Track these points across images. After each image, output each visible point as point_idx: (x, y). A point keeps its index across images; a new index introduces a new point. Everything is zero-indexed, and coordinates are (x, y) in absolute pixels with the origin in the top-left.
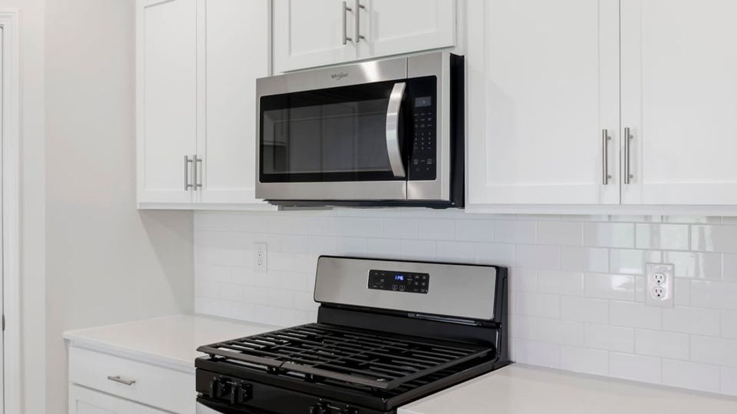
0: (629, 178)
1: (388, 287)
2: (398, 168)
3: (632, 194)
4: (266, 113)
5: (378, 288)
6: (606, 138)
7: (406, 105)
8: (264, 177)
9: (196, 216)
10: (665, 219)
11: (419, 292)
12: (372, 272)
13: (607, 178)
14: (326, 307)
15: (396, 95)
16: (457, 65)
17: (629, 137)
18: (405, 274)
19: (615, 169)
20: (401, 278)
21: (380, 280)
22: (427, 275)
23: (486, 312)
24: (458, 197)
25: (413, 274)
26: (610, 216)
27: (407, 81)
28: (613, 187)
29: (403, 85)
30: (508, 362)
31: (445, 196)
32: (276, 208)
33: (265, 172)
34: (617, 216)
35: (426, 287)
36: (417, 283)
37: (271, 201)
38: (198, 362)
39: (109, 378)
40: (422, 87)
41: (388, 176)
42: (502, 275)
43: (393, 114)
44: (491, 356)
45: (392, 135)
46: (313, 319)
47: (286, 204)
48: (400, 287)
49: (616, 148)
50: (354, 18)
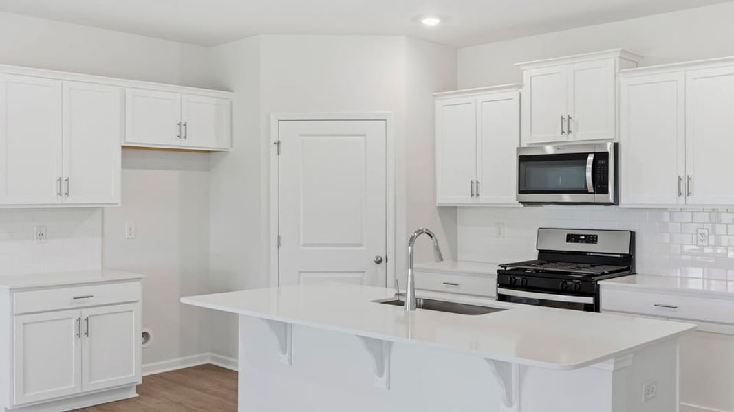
0: (689, 194)
1: (575, 241)
2: (590, 188)
3: (690, 200)
4: (521, 163)
5: (572, 242)
6: (680, 179)
7: (594, 163)
8: (521, 192)
9: (459, 210)
11: (593, 243)
12: (568, 235)
13: (680, 194)
14: (541, 252)
15: (591, 158)
17: (688, 178)
18: (586, 236)
19: (683, 190)
20: (583, 237)
21: (572, 238)
22: (597, 236)
23: (627, 252)
24: (616, 202)
25: (590, 236)
26: (681, 209)
27: (595, 153)
28: (683, 197)
29: (593, 155)
30: (634, 273)
31: (611, 200)
32: (522, 205)
33: (521, 189)
34: (686, 209)
35: (596, 241)
36: (592, 239)
37: (522, 203)
39: (444, 283)
40: (601, 157)
41: (586, 192)
42: (633, 234)
43: (589, 166)
44: (628, 269)
45: (589, 175)
46: (535, 258)
47: (527, 204)
48: (582, 241)
49: (684, 183)
50: (567, 123)
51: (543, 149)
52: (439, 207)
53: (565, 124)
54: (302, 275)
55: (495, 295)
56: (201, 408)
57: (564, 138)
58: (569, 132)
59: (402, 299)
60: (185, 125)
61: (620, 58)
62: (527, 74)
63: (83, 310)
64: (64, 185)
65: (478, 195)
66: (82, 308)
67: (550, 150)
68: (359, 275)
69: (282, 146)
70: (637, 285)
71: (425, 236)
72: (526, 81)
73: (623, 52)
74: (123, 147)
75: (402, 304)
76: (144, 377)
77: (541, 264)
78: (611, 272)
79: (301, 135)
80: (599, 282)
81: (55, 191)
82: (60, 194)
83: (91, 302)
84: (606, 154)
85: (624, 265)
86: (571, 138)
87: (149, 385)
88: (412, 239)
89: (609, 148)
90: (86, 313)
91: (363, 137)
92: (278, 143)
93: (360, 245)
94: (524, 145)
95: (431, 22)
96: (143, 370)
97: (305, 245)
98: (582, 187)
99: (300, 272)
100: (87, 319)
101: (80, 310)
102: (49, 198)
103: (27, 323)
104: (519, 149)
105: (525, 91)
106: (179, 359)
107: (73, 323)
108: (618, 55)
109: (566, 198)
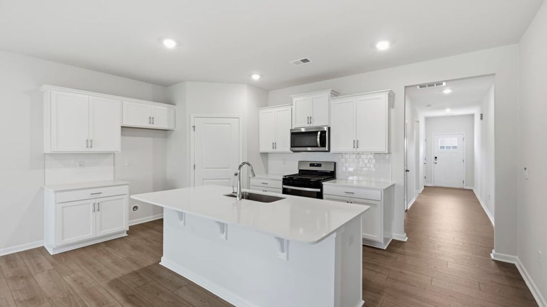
0: (357, 147)
1: (313, 166)
2: (319, 145)
3: (358, 150)
4: (292, 135)
6: (354, 141)
7: (321, 135)
8: (292, 147)
9: (269, 155)
10: (363, 154)
12: (310, 164)
13: (354, 147)
14: (300, 170)
15: (319, 133)
16: (329, 129)
17: (358, 141)
18: (317, 164)
21: (312, 165)
22: (321, 164)
23: (333, 170)
24: (329, 151)
26: (354, 153)
27: (321, 131)
30: (336, 179)
31: (327, 149)
34: (356, 153)
35: (321, 166)
36: (319, 165)
37: (292, 151)
38: (283, 178)
39: (262, 183)
40: (323, 133)
41: (317, 146)
42: (335, 163)
43: (318, 136)
44: (333, 177)
45: (318, 140)
46: (298, 173)
47: (294, 151)
48: (316, 166)
49: (356, 142)
50: (310, 119)
51: (300, 130)
52: (261, 153)
53: (309, 119)
54: (204, 181)
55: (281, 188)
56: (154, 240)
57: (308, 125)
58: (311, 123)
59: (235, 195)
60: (153, 118)
61: (331, 93)
62: (294, 100)
63: (97, 199)
64: (89, 143)
65: (275, 148)
66: (96, 198)
67: (303, 130)
68: (228, 180)
69: (196, 128)
70: (337, 184)
71: (246, 165)
72: (294, 102)
73: (332, 90)
74: (122, 127)
75: (236, 197)
76: (130, 227)
77: (299, 176)
78: (327, 178)
79: (204, 123)
80: (323, 183)
81: (85, 145)
82: (87, 147)
83: (101, 195)
84: (325, 131)
85: (331, 175)
86: (311, 125)
87: (133, 230)
88: (240, 167)
89: (326, 129)
90: (98, 201)
91: (229, 125)
92: (194, 127)
93: (229, 168)
94: (293, 128)
95: (256, 77)
96: (129, 223)
97: (206, 168)
98: (316, 145)
99: (204, 179)
100: (99, 203)
101: (94, 200)
102: (82, 148)
103: (65, 207)
104: (291, 130)
105: (293, 107)
106: (152, 217)
107: (91, 205)
108: (330, 92)
109: (309, 149)
